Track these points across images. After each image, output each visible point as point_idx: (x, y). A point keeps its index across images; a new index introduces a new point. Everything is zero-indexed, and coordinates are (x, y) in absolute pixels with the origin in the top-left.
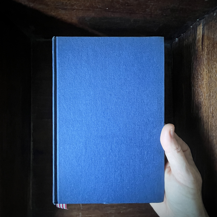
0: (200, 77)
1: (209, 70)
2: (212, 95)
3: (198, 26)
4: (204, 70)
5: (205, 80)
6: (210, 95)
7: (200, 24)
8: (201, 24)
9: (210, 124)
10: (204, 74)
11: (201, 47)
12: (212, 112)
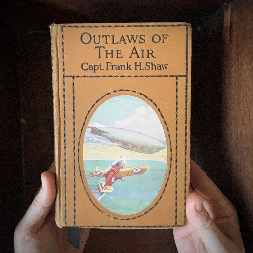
0: (227, 75)
1: (238, 67)
2: (242, 97)
3: (225, 11)
4: (232, 67)
5: (234, 79)
6: (239, 98)
7: (227, 9)
8: (229, 9)
9: (239, 132)
10: (233, 72)
11: (229, 37)
12: (242, 118)
